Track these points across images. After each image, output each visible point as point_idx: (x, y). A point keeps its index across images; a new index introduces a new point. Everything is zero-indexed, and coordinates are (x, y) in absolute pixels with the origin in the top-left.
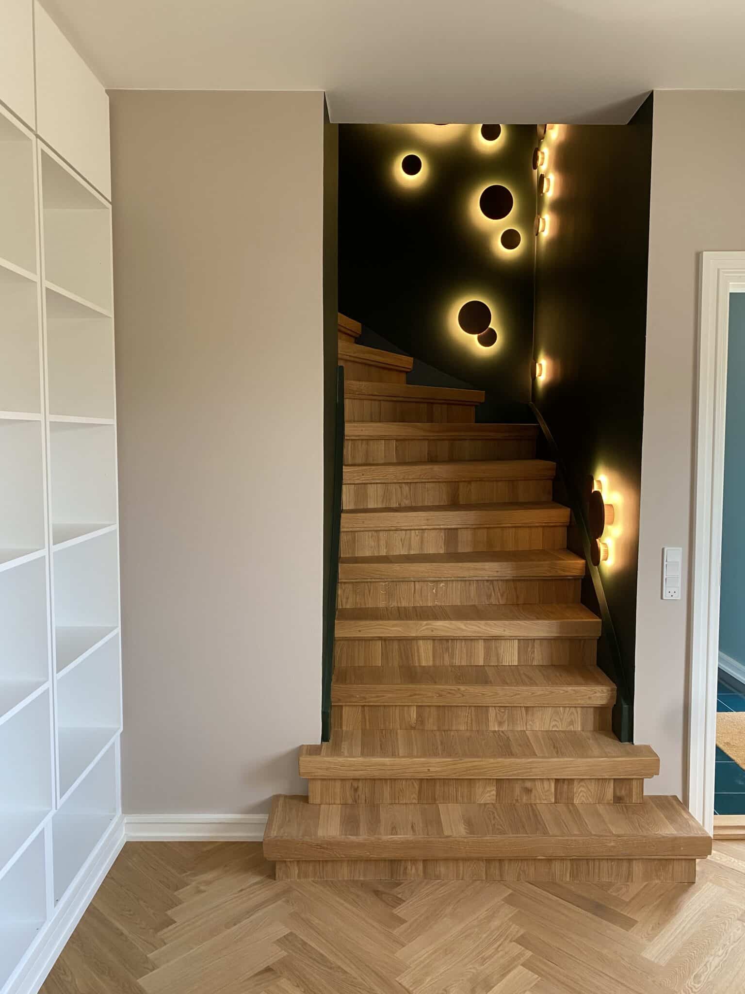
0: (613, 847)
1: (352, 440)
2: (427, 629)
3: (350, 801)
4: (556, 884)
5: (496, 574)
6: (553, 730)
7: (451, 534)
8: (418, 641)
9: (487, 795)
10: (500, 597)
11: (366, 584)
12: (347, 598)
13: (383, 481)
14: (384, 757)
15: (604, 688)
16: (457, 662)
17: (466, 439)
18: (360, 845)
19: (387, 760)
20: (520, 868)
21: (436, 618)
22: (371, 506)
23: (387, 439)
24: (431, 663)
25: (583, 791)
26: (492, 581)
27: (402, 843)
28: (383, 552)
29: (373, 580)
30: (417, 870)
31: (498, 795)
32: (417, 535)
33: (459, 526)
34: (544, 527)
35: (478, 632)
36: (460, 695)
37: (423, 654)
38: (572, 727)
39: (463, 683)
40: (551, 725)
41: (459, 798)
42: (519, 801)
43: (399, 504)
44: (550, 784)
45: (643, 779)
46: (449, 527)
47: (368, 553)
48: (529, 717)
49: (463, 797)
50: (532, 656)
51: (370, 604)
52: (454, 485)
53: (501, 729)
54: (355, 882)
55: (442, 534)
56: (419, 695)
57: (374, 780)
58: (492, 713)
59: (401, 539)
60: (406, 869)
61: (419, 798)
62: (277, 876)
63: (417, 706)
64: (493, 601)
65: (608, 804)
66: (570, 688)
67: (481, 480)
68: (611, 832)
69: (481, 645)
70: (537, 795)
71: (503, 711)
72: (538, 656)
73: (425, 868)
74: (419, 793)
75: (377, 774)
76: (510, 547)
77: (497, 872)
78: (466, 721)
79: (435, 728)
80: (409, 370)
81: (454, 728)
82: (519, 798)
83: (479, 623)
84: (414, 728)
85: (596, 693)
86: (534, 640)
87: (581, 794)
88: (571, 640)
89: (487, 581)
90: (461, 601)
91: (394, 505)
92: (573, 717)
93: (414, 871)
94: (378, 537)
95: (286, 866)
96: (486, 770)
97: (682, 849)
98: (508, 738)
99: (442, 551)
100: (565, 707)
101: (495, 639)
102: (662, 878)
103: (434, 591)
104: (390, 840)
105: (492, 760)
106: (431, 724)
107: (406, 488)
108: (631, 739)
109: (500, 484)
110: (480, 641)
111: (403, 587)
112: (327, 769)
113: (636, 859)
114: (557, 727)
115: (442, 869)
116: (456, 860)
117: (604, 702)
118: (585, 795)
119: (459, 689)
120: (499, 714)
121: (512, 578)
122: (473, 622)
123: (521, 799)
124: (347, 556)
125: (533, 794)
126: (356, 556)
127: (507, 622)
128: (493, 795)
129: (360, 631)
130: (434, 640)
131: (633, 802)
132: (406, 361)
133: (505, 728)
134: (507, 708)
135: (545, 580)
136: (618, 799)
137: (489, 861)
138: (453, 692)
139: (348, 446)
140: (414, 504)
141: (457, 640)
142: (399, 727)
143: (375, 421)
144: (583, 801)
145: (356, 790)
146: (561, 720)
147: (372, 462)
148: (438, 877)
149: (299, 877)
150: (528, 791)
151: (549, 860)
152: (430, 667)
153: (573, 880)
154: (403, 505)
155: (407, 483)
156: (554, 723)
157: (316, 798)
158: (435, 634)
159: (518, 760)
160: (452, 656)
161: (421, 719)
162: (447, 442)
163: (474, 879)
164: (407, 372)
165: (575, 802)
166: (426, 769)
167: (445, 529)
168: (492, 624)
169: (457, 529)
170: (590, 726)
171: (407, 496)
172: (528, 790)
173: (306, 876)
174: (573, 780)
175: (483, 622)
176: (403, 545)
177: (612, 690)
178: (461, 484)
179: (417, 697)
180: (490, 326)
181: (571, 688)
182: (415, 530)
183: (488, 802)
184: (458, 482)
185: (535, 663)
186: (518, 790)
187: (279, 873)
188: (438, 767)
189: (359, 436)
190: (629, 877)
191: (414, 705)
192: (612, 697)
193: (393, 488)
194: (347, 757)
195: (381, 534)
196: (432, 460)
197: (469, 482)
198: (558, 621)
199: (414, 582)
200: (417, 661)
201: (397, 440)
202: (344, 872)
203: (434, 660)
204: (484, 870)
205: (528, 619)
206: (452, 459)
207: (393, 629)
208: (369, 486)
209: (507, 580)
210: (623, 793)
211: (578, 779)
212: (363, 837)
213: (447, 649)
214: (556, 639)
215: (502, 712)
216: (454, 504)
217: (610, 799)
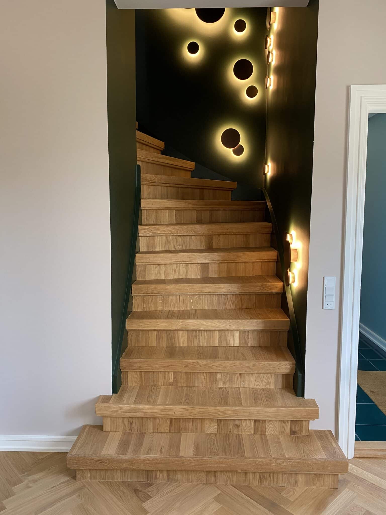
0: (285, 466)
1: (146, 210)
2: (183, 324)
3: (128, 431)
4: (249, 487)
5: (229, 291)
6: (257, 387)
7: (205, 266)
8: (178, 331)
9: (212, 428)
10: (231, 305)
11: (150, 297)
12: (138, 305)
13: (164, 235)
14: (148, 404)
15: (288, 363)
16: (202, 344)
17: (220, 210)
18: (127, 461)
19: (148, 407)
20: (227, 476)
21: (189, 317)
22: (158, 249)
23: (170, 209)
24: (186, 345)
25: (271, 427)
26: (227, 295)
27: (153, 460)
28: (163, 277)
29: (153, 294)
30: (163, 476)
31: (218, 428)
32: (184, 267)
33: (209, 262)
34: (261, 262)
35: (214, 327)
36: (199, 366)
37: (181, 340)
38: (268, 386)
39: (202, 359)
40: (256, 385)
41: (195, 430)
42: (232, 432)
43: (175, 249)
44: (250, 422)
45: (309, 421)
46: (203, 262)
47: (153, 278)
48: (242, 380)
49: (197, 429)
50: (248, 340)
51: (152, 309)
52: (209, 237)
53: (225, 386)
54: (124, 483)
55: (199, 267)
56: (173, 365)
57: (143, 418)
58: (219, 376)
59: (174, 270)
60: (156, 475)
61: (170, 430)
62: (77, 478)
63: (173, 372)
64: (228, 306)
65: (287, 435)
66: (266, 363)
67: (226, 234)
68: (284, 456)
69: (216, 333)
70: (243, 429)
71: (226, 375)
72: (252, 341)
73: (168, 475)
74: (170, 426)
75: (143, 415)
76: (241, 274)
77: (213, 479)
78: (203, 381)
79: (185, 385)
80: (193, 170)
81: (196, 385)
82: (231, 431)
83: (214, 321)
84: (172, 385)
85: (282, 366)
86: (249, 331)
87: (270, 429)
88: (272, 331)
89: (224, 295)
90: (208, 307)
91: (172, 248)
92: (269, 380)
93: (161, 477)
94: (160, 268)
95: (83, 472)
96: (210, 414)
97: (329, 468)
98: (228, 393)
99: (199, 277)
100: (264, 374)
101: (225, 331)
102: (317, 485)
103: (191, 301)
104: (144, 458)
105: (213, 408)
106: (182, 383)
107: (179, 239)
108: (303, 395)
109: (238, 236)
110: (216, 332)
111: (173, 298)
112: (112, 411)
113: (300, 473)
114: (260, 386)
115: (178, 476)
116: (188, 471)
117: (287, 371)
118: (272, 429)
119: (198, 362)
120: (224, 377)
121: (238, 293)
122: (211, 320)
123: (233, 431)
124: (141, 279)
125: (240, 428)
126: (146, 279)
127: (231, 321)
128: (216, 428)
129: (142, 326)
130: (188, 331)
131: (303, 434)
132: (191, 165)
133: (227, 386)
134: (228, 374)
135: (259, 295)
136: (293, 433)
137: (207, 472)
138: (195, 364)
139: (144, 213)
140: (184, 249)
141: (202, 331)
142: (162, 384)
143: (164, 199)
144: (272, 433)
145: (131, 424)
146: (262, 382)
147: (160, 223)
148: (176, 481)
149: (90, 479)
150: (237, 426)
151: (246, 473)
152: (185, 347)
153: (260, 485)
154: (177, 249)
155: (180, 236)
156: (256, 384)
157: (107, 428)
158: (187, 327)
159: (230, 408)
160: (199, 340)
161: (176, 380)
162: (208, 211)
163: (199, 482)
164: (191, 171)
165: (266, 434)
166: (173, 413)
167: (201, 263)
168: (222, 321)
169: (208, 263)
170: (280, 385)
171: (180, 244)
172: (238, 426)
173: (95, 478)
174: (265, 420)
175: (217, 320)
176: (175, 273)
177: (293, 364)
178: (214, 237)
180: (240, 143)
181: (267, 362)
182: (182, 264)
183: (212, 432)
184: (211, 235)
185: (249, 345)
186: (230, 427)
187: (78, 476)
188: (181, 411)
189: (151, 207)
190: (296, 484)
191: (171, 372)
192: (292, 369)
193: (171, 239)
194: (125, 404)
195: (162, 266)
196: (199, 222)
197: (219, 235)
198: (263, 320)
199: (179, 295)
200: (177, 344)
201: (176, 210)
202: (118, 477)
203: (188, 342)
204: (205, 477)
205: (246, 319)
206: (212, 221)
207: (162, 324)
208: (156, 237)
209: (236, 294)
210: (297, 429)
211: (268, 420)
212: (129, 455)
213: (196, 336)
214: (262, 331)
215: (225, 376)
216: (209, 249)
217: (288, 432)
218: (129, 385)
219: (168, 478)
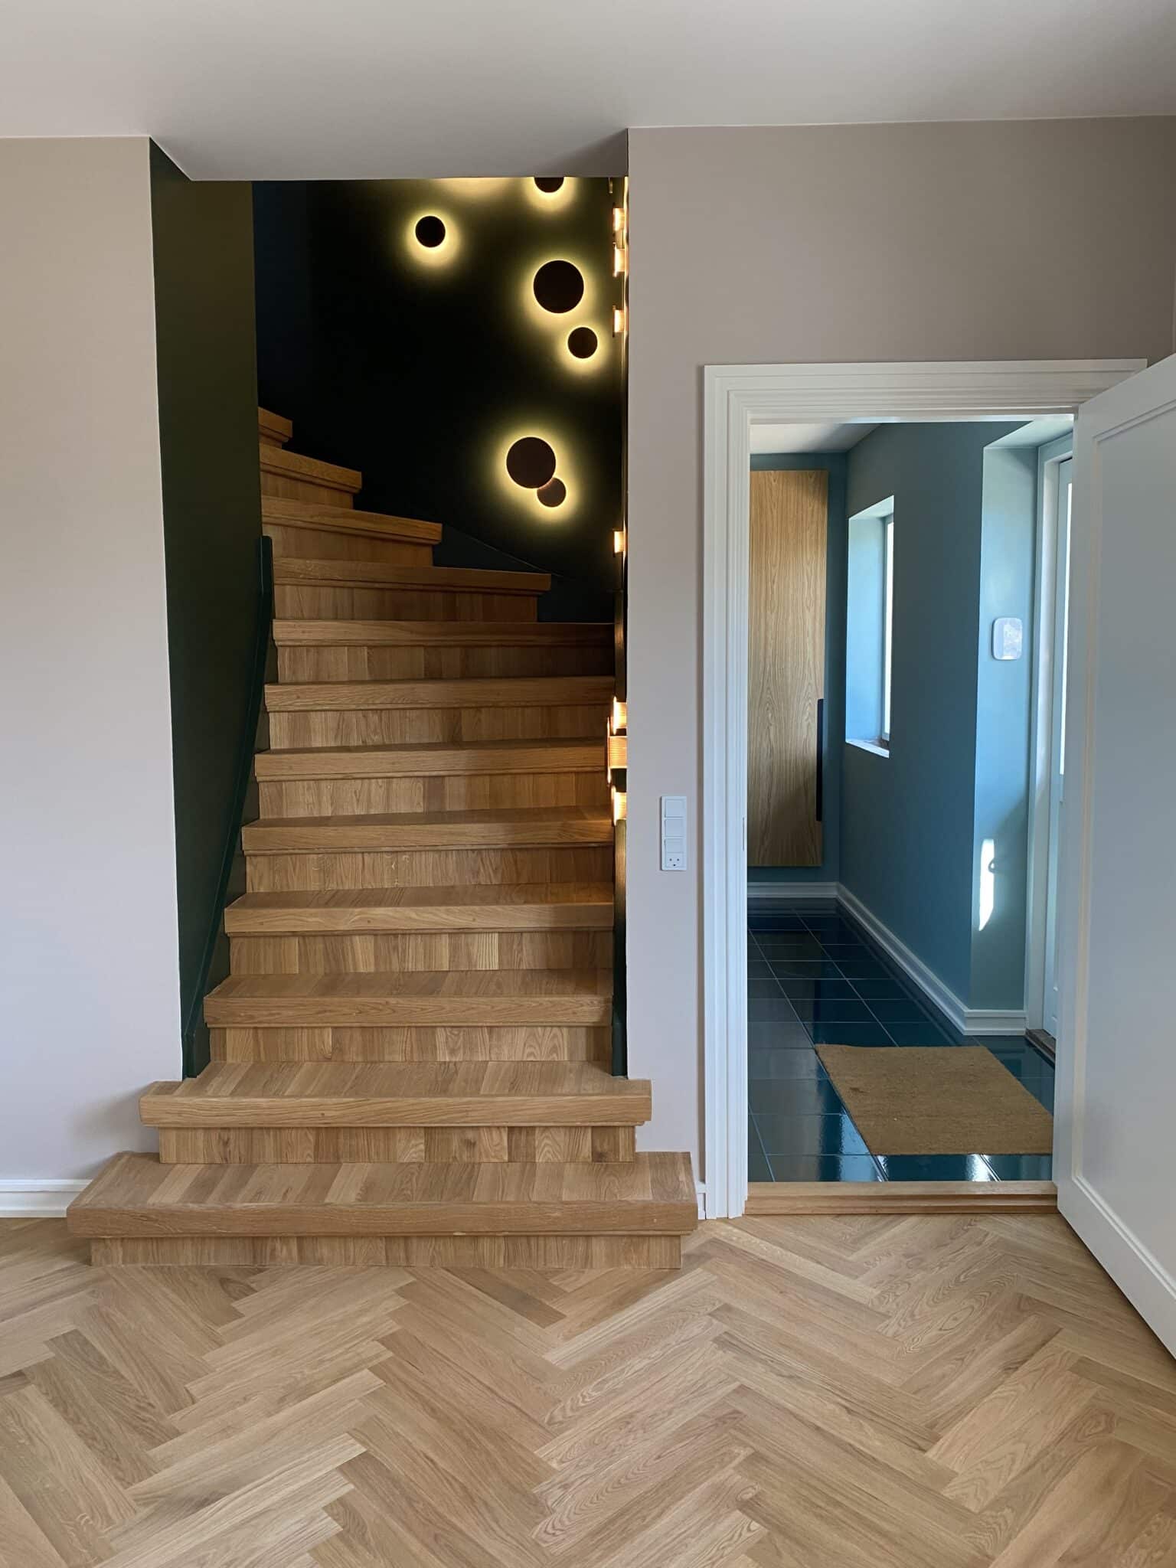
0: (557, 1218)
1: (290, 646)
2: (360, 919)
3: (218, 1160)
4: (485, 1271)
5: (482, 841)
6: (529, 1060)
7: (434, 785)
8: (353, 937)
9: (412, 1150)
10: (492, 875)
11: (289, 858)
12: (261, 878)
13: (333, 708)
14: (263, 1096)
15: (595, 998)
16: (410, 966)
17: (490, 646)
18: (205, 1216)
19: (262, 1101)
20: (434, 1249)
21: (379, 903)
22: (317, 743)
23: (352, 645)
24: (372, 969)
25: (548, 1145)
26: (480, 850)
27: (262, 1212)
28: (328, 812)
29: (296, 851)
30: (290, 1252)
31: (428, 1149)
32: (381, 787)
33: (442, 773)
34: (577, 773)
35: (436, 923)
36: (389, 1011)
37: (360, 956)
38: (555, 1055)
39: (398, 995)
40: (525, 1055)
41: (373, 1153)
42: (458, 1159)
43: (363, 742)
44: (500, 1132)
45: (633, 1127)
46: (427, 774)
47: (302, 813)
48: (494, 1042)
49: (378, 1154)
50: (519, 955)
51: (296, 886)
52: (452, 715)
53: (454, 1060)
54: (201, 1268)
55: (420, 785)
56: (330, 1011)
57: (252, 1129)
58: (441, 1036)
59: (355, 792)
60: (273, 1250)
61: (316, 1156)
62: (93, 1260)
63: (332, 1027)
64: (483, 880)
65: (585, 1163)
66: (545, 1000)
67: (495, 706)
68: (560, 1197)
69: (444, 942)
70: (482, 1151)
71: (456, 1033)
72: (529, 956)
73: (300, 1250)
74: (315, 1147)
75: (252, 1121)
76: (525, 803)
77: (402, 1255)
78: (404, 1048)
79: (360, 1059)
80: (436, 543)
81: (387, 1058)
82: (457, 1155)
83: (438, 910)
84: (329, 1059)
85: (582, 1005)
86: (522, 933)
87: (546, 1149)
88: (576, 932)
89: (473, 850)
90: (434, 881)
91: (355, 741)
92: (556, 1042)
93: (286, 1252)
94: (319, 788)
95: (106, 1246)
96: (403, 1114)
97: (655, 1220)
98: (456, 1072)
99: (420, 810)
100: (545, 1026)
101: (465, 933)
102: (634, 1262)
103: (393, 866)
104: (244, 1209)
105: (411, 1101)
106: (353, 1055)
107: (374, 718)
108: (625, 1073)
109: (528, 711)
110: (443, 936)
111: (346, 860)
112: (180, 1114)
113: (596, 1236)
114: (535, 1056)
115: (324, 1250)
116: (344, 1237)
117: (595, 1019)
118: (551, 1150)
119: (387, 1003)
120: (451, 1037)
121: (506, 846)
122: (430, 909)
123: (461, 1157)
124: (270, 817)
125: (477, 1149)
126: (285, 817)
127: (477, 908)
128: (421, 1151)
129: (262, 924)
130: (376, 935)
131: (621, 1160)
132: (430, 530)
133: (459, 1058)
134: (462, 1029)
135: (561, 849)
136: (598, 1157)
137: (389, 1238)
138: (381, 1007)
139: (283, 656)
140: (387, 742)
141: (410, 934)
142: (307, 1058)
143: (343, 619)
144: (549, 1159)
145: (226, 1143)
146: (540, 1046)
147: (327, 680)
148: (320, 1262)
149: (124, 1262)
150: (471, 1145)
151: (475, 1237)
152: (370, 973)
153: (508, 1266)
154: (370, 743)
155: (377, 710)
156: (528, 1051)
157: (169, 1155)
158: (372, 926)
159: (450, 1100)
160: (403, 960)
161: (338, 1047)
162: (458, 650)
163: (370, 1264)
164: (433, 546)
165: (537, 1161)
166: (318, 1114)
167: (424, 777)
168: (457, 911)
169: (443, 777)
170: (581, 1055)
171: (375, 730)
172: (471, 1143)
173: (134, 1261)
174: (534, 1128)
175: (443, 908)
176: (358, 800)
177: (606, 1001)
178: (464, 713)
179: (328, 1014)
180: (555, 475)
181: (547, 999)
182: (377, 778)
183: (414, 1160)
184: (458, 708)
185: (524, 966)
186: (455, 1144)
187: (96, 1257)
188: (336, 1110)
189: (301, 640)
190: (587, 1261)
191: (328, 1027)
192: (606, 1012)
193: (353, 718)
194: (209, 1097)
195: (323, 784)
196: (432, 675)
197: (478, 708)
198: (552, 906)
199: (363, 853)
200: (351, 967)
201: (370, 647)
202: (187, 1255)
203: (376, 964)
204: (384, 1253)
205: (513, 903)
206: (467, 674)
207: (312, 919)
208: (313, 714)
209: (503, 850)
210: (606, 1147)
211: (540, 1127)
212: (212, 1203)
213: (396, 948)
214: (553, 931)
215: (455, 1035)
216: (454, 741)
217: (587, 1155)
218: (230, 1060)
219: (302, 1259)
